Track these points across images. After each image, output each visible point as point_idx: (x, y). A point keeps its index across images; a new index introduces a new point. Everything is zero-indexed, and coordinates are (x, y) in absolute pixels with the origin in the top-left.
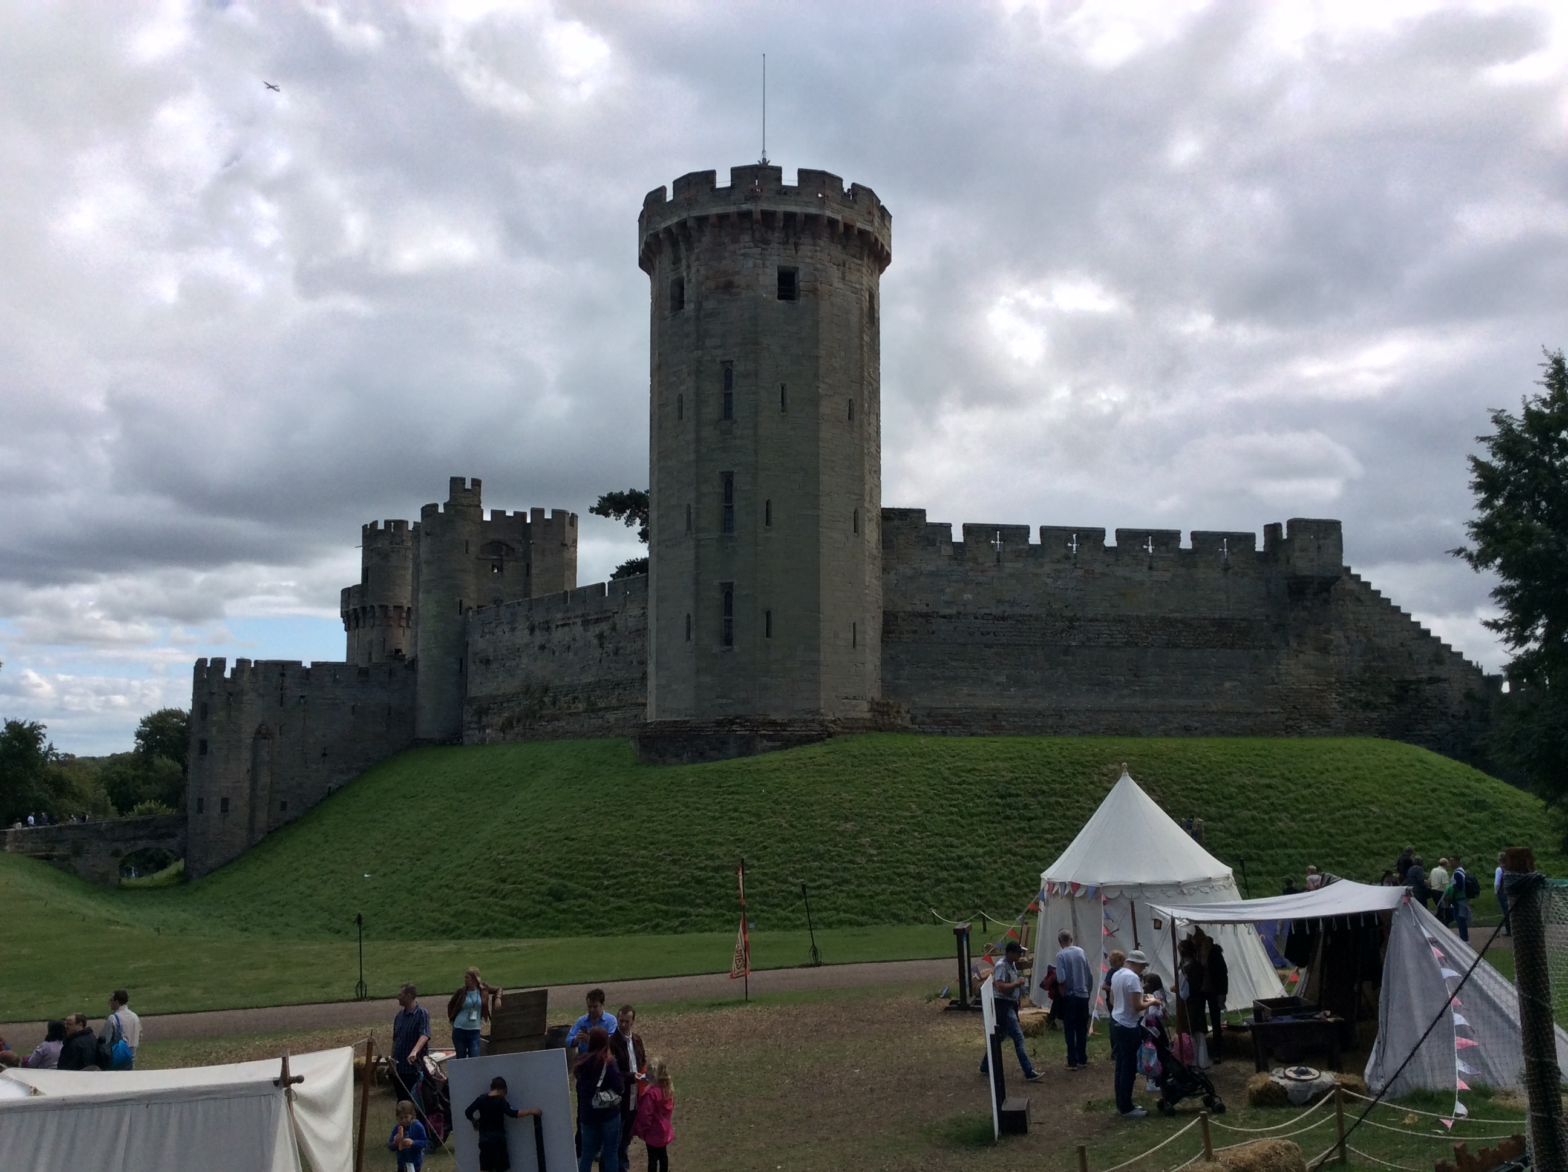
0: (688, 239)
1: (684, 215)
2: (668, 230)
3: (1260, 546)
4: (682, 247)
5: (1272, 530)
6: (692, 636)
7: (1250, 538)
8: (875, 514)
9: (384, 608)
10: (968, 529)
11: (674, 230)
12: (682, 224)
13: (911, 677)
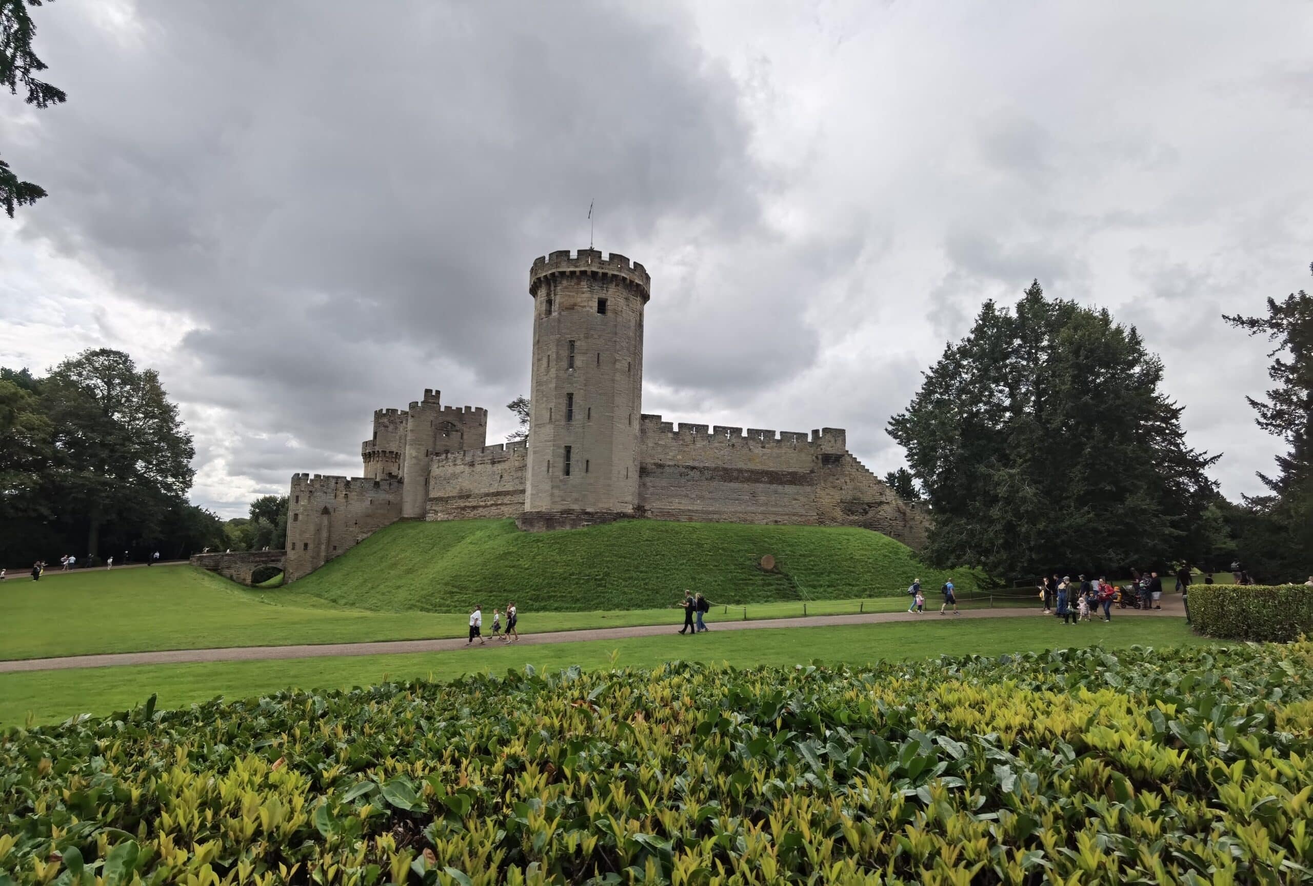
0: (555, 281)
1: (553, 271)
2: (545, 277)
3: (810, 439)
4: (552, 284)
5: (815, 432)
6: (551, 470)
7: (806, 435)
8: (638, 416)
10: (681, 425)
11: (549, 277)
12: (553, 274)
13: (652, 494)
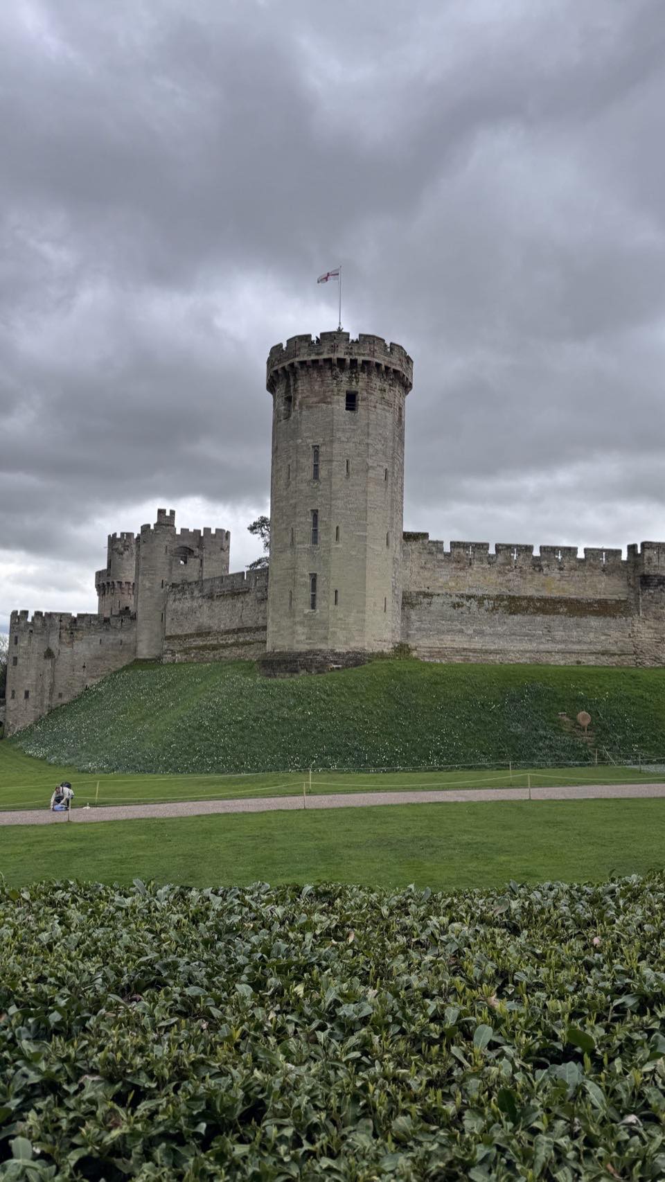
0: (295, 374)
1: (291, 361)
2: (283, 368)
3: (624, 557)
4: (292, 379)
5: (632, 548)
6: (293, 603)
7: (619, 552)
8: (400, 535)
9: (120, 583)
10: (453, 544)
11: (287, 369)
12: (292, 365)
13: (419, 629)
